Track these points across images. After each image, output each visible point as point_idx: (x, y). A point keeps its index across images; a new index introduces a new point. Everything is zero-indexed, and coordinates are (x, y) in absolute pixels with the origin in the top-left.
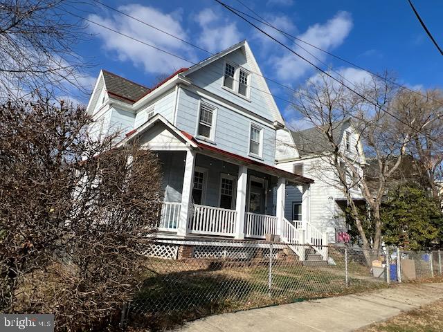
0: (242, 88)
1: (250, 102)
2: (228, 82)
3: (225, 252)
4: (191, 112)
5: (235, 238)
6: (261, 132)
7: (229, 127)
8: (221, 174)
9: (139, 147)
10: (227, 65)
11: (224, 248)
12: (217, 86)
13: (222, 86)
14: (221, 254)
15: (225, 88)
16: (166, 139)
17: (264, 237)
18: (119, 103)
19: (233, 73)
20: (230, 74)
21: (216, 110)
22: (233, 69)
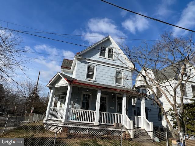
0: (110, 56)
1: (115, 61)
2: (102, 54)
3: (87, 131)
4: (83, 69)
5: (95, 125)
6: (123, 73)
7: (103, 73)
9: (55, 86)
10: (102, 47)
11: (87, 129)
12: (97, 57)
13: (99, 56)
14: (85, 132)
15: (101, 57)
16: (63, 82)
17: (113, 124)
18: (65, 70)
19: (105, 50)
20: (103, 51)
21: (96, 67)
22: (105, 48)
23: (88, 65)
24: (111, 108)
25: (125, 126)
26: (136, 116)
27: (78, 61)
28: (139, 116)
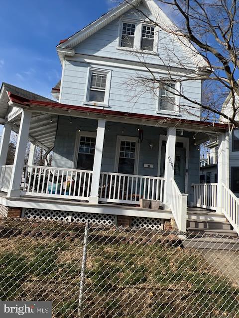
0: (147, 44)
1: (157, 55)
2: (126, 41)
4: (79, 80)
5: (90, 203)
6: (177, 85)
8: (118, 136)
9: (8, 119)
10: (125, 25)
12: (112, 49)
13: (117, 47)
14: (64, 219)
15: (122, 48)
19: (134, 30)
20: (129, 33)
21: (110, 73)
22: (134, 26)
23: (91, 71)
24: (146, 166)
25: (168, 208)
26: (205, 184)
27: (67, 63)
28: (211, 184)
